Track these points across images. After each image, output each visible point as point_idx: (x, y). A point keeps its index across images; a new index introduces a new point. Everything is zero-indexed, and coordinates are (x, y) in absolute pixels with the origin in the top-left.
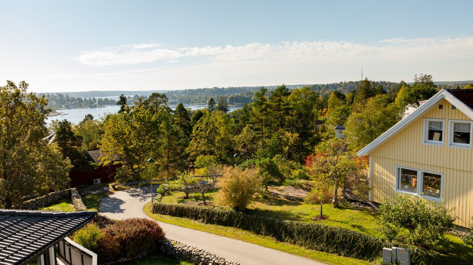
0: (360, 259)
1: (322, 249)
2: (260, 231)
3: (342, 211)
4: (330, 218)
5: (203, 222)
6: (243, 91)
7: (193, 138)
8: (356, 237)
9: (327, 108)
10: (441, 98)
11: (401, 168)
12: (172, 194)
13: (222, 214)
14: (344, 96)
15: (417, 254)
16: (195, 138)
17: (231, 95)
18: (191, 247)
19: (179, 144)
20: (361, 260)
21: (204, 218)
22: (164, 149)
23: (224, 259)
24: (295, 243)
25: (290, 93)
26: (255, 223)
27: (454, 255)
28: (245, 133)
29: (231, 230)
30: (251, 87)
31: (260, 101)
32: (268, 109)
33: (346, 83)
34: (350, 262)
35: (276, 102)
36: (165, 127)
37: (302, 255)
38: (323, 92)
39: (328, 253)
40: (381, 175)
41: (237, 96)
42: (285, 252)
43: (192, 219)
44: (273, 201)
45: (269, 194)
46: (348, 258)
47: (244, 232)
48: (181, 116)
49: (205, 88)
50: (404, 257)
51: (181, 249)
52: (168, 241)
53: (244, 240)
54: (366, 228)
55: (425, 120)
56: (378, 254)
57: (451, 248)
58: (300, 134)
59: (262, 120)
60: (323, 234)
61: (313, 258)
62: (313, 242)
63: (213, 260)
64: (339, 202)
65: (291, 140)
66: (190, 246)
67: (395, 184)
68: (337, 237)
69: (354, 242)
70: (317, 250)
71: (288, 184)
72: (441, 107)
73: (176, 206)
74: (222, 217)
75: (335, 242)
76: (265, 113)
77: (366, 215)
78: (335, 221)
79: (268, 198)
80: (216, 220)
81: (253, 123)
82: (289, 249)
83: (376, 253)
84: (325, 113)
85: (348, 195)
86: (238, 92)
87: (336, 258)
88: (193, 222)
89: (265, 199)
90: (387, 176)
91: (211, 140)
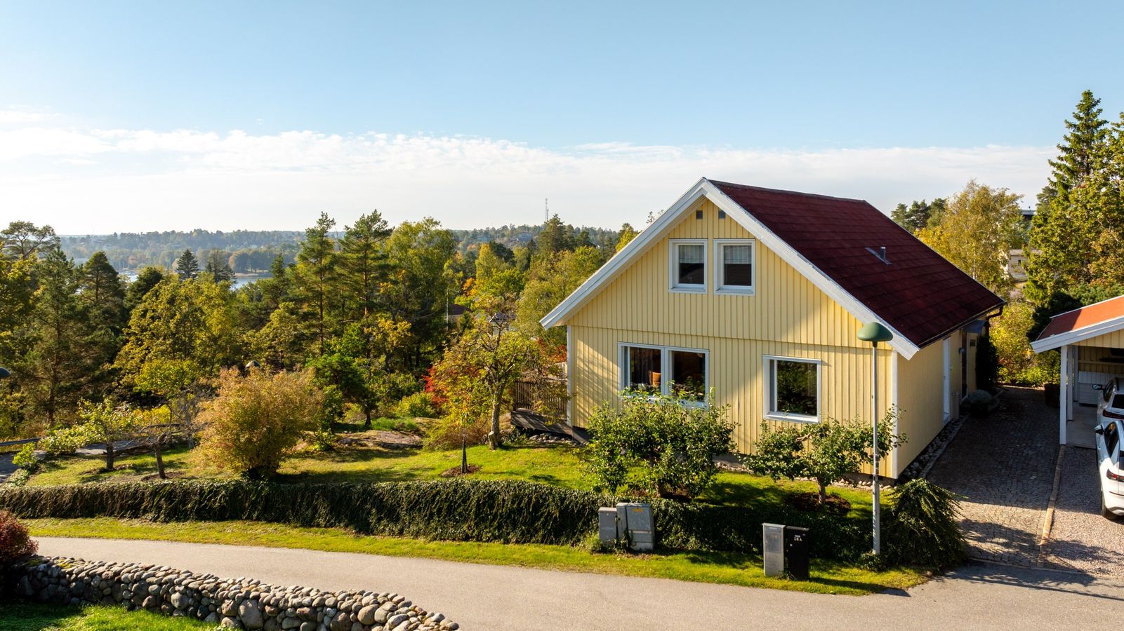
0: (551, 543)
1: (467, 535)
2: (313, 517)
3: (510, 453)
4: (484, 469)
5: (155, 520)
6: (273, 240)
7: (132, 338)
8: (541, 496)
9: (474, 277)
10: (699, 196)
11: (629, 345)
12: (62, 466)
13: (210, 492)
14: (511, 253)
15: (665, 512)
16: (138, 340)
17: (242, 250)
18: (120, 564)
19: (91, 343)
20: (554, 546)
21: (159, 508)
22: (43, 357)
23: (217, 579)
24: (401, 533)
25: (391, 231)
26: (302, 502)
27: (733, 505)
28: (276, 324)
29: (236, 527)
30: (293, 233)
31: (317, 247)
32: (336, 267)
33: (513, 229)
34: (531, 552)
35: (358, 251)
36: (48, 297)
37: (419, 555)
38: (465, 246)
39: (481, 543)
40: (591, 366)
41: (256, 253)
42: (378, 553)
43: (122, 517)
44: (348, 455)
45: (337, 441)
46: (525, 546)
47: (271, 528)
48: (98, 285)
49: (169, 230)
50: (642, 521)
51: (87, 574)
52: (47, 562)
53: (270, 544)
54: (563, 479)
55: (671, 242)
56: (589, 526)
57: (728, 493)
58: (412, 326)
59: (320, 294)
60: (469, 499)
61: (446, 557)
62: (445, 523)
63: (184, 583)
64: (503, 438)
65: (393, 338)
66: (116, 564)
67: (619, 381)
68: (501, 501)
69: (537, 507)
70: (454, 540)
71: (386, 427)
72: (699, 215)
73: (76, 490)
74: (211, 498)
75: (496, 513)
76: (330, 276)
77: (561, 454)
78: (496, 473)
79: (334, 450)
80: (193, 508)
81: (299, 301)
82: (386, 547)
83: (584, 524)
84: (470, 288)
85: (523, 420)
86: (259, 244)
87: (497, 549)
88: (124, 524)
89: (329, 453)
90: (603, 367)
91: (184, 343)
